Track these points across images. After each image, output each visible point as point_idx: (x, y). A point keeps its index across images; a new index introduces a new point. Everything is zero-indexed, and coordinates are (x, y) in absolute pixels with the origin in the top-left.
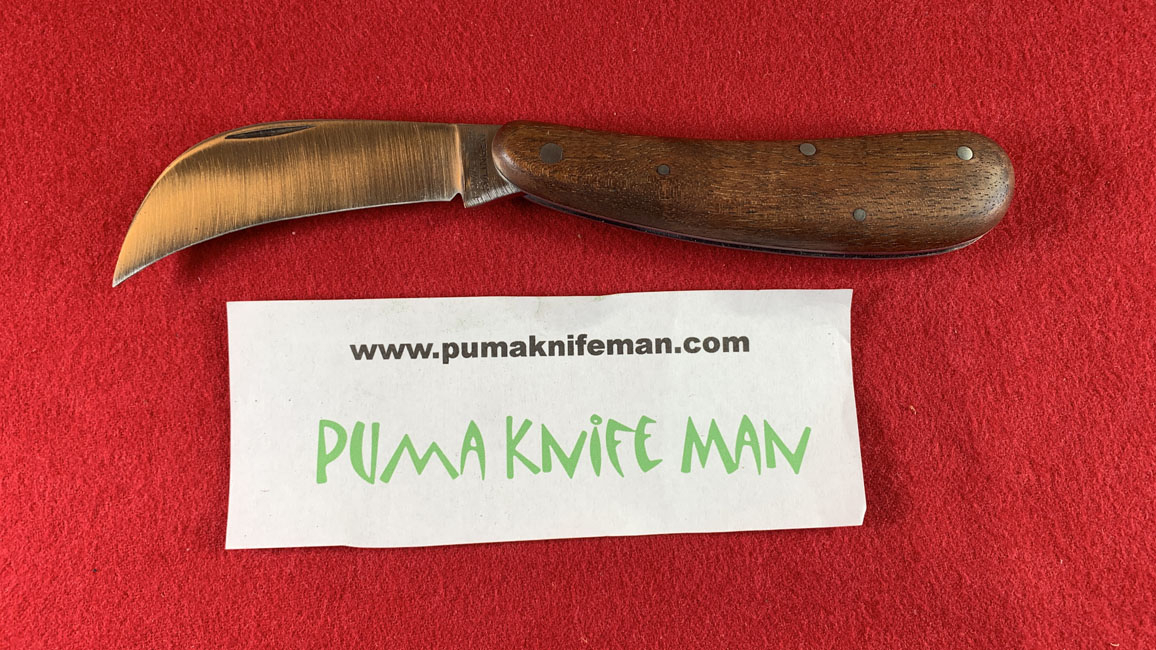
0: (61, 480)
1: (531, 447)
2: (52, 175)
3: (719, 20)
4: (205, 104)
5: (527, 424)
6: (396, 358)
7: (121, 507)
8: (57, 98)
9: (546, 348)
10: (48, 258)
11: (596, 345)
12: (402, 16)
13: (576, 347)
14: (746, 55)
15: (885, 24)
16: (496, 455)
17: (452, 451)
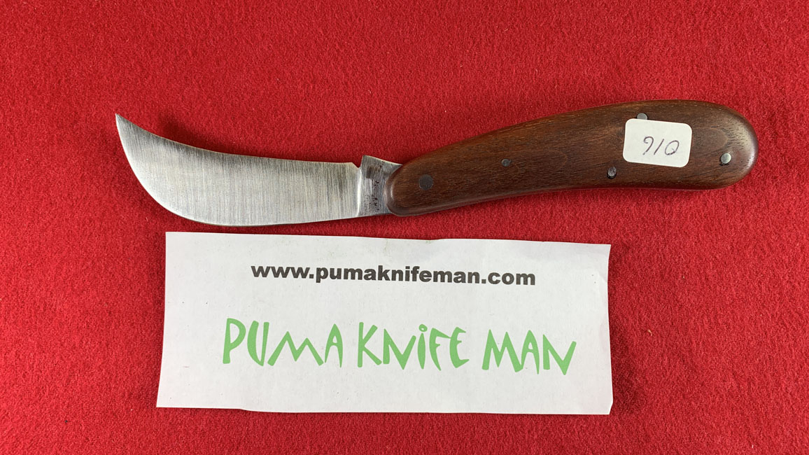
0: (45, 357)
1: (376, 345)
2: (46, 141)
3: (523, 47)
4: (154, 94)
5: (374, 329)
6: (283, 277)
7: (86, 377)
8: (52, 86)
9: (390, 275)
10: (42, 200)
11: (426, 274)
12: (297, 36)
13: (411, 275)
14: (541, 73)
15: (643, 53)
16: (351, 350)
17: (320, 345)
